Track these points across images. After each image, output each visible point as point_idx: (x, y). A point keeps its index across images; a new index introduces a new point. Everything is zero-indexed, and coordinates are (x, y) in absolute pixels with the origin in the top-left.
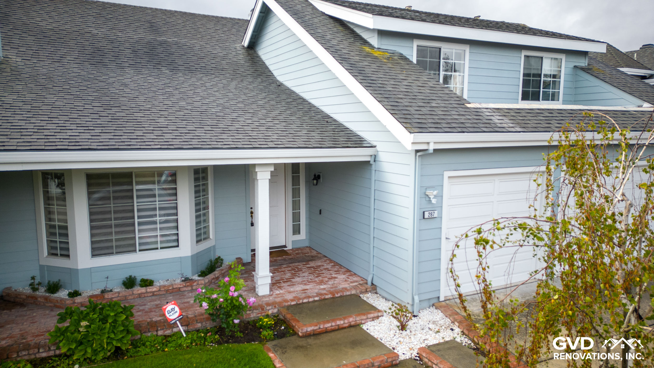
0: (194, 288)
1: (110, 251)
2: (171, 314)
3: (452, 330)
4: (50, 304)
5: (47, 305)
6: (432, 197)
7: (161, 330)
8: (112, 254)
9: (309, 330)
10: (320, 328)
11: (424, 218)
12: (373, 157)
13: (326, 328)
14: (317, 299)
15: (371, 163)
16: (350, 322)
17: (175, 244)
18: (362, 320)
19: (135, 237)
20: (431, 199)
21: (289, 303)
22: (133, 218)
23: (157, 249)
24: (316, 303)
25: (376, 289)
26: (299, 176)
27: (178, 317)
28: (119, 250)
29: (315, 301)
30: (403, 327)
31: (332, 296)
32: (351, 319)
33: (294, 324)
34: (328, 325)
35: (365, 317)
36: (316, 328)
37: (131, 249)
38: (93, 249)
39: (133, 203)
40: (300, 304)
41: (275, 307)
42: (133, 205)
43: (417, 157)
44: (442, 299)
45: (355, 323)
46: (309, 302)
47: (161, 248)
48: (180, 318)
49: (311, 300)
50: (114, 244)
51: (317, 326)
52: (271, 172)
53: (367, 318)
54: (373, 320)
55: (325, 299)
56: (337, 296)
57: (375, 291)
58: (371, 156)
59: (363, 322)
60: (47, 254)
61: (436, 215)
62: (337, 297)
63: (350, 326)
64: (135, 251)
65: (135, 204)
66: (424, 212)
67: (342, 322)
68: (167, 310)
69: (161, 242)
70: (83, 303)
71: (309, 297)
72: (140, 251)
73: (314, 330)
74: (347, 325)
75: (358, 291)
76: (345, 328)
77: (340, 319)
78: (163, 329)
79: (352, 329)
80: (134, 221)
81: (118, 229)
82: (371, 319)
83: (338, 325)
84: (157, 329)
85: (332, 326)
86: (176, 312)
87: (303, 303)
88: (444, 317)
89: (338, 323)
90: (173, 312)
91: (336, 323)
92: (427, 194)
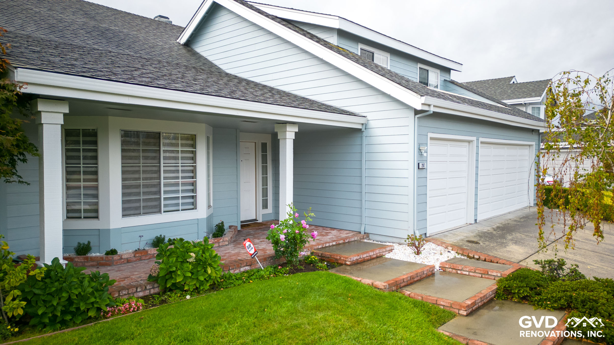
0: (220, 244)
1: (137, 212)
2: (250, 249)
3: (450, 252)
4: (92, 263)
5: (86, 264)
6: (423, 151)
7: (232, 269)
8: (139, 214)
9: (354, 259)
10: (360, 258)
11: (419, 168)
12: (364, 125)
13: (364, 258)
14: (334, 243)
15: (363, 130)
16: (377, 254)
17: (192, 207)
18: (383, 252)
19: (160, 199)
20: (423, 153)
21: (317, 247)
22: (160, 178)
23: (179, 210)
24: (334, 247)
25: (368, 237)
26: (267, 155)
27: (254, 253)
28: (146, 211)
29: (333, 245)
30: (418, 253)
31: (343, 242)
32: (377, 251)
33: (338, 258)
34: (365, 256)
35: (384, 250)
36: (358, 258)
37: (157, 209)
38: (124, 209)
39: (160, 163)
40: (324, 248)
41: (309, 249)
42: (160, 166)
43: (416, 119)
44: (428, 235)
45: (380, 254)
46: (329, 246)
47: (182, 210)
48: (256, 253)
49: (331, 244)
50: (142, 204)
51: (358, 256)
52: (295, 132)
53: (386, 251)
54: (389, 253)
55: (340, 244)
56: (346, 241)
57: (368, 238)
58: (362, 124)
59: (384, 254)
60: (65, 218)
61: (425, 167)
62: (346, 243)
63: (377, 257)
64: (160, 212)
65: (162, 165)
66: (419, 164)
67: (372, 253)
68: (246, 246)
69: (183, 204)
70: (129, 259)
71: (329, 242)
72: (164, 212)
73: (357, 259)
74: (375, 256)
75: (359, 238)
76: (374, 259)
77: (371, 252)
78: (233, 269)
79: (378, 259)
80: (160, 182)
81: (146, 190)
82: (388, 252)
83: (370, 256)
84: (229, 268)
85: (367, 257)
86: (252, 248)
87: (326, 247)
88: (437, 246)
89: (371, 254)
90: (250, 248)
91: (369, 254)
92: (421, 148)
